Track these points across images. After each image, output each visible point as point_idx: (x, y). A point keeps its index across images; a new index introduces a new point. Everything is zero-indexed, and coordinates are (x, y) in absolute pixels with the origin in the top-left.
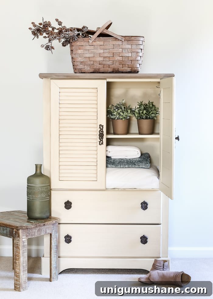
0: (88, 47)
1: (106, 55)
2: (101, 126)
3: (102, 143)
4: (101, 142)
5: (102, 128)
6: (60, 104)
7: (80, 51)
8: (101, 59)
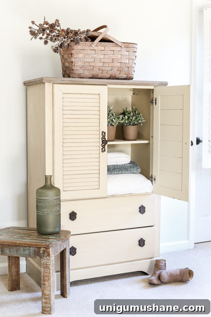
0: (89, 52)
1: (106, 60)
2: (103, 133)
3: (105, 151)
4: (104, 149)
5: (104, 135)
6: (64, 111)
7: (80, 56)
8: (101, 64)
